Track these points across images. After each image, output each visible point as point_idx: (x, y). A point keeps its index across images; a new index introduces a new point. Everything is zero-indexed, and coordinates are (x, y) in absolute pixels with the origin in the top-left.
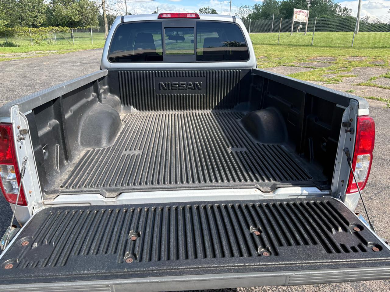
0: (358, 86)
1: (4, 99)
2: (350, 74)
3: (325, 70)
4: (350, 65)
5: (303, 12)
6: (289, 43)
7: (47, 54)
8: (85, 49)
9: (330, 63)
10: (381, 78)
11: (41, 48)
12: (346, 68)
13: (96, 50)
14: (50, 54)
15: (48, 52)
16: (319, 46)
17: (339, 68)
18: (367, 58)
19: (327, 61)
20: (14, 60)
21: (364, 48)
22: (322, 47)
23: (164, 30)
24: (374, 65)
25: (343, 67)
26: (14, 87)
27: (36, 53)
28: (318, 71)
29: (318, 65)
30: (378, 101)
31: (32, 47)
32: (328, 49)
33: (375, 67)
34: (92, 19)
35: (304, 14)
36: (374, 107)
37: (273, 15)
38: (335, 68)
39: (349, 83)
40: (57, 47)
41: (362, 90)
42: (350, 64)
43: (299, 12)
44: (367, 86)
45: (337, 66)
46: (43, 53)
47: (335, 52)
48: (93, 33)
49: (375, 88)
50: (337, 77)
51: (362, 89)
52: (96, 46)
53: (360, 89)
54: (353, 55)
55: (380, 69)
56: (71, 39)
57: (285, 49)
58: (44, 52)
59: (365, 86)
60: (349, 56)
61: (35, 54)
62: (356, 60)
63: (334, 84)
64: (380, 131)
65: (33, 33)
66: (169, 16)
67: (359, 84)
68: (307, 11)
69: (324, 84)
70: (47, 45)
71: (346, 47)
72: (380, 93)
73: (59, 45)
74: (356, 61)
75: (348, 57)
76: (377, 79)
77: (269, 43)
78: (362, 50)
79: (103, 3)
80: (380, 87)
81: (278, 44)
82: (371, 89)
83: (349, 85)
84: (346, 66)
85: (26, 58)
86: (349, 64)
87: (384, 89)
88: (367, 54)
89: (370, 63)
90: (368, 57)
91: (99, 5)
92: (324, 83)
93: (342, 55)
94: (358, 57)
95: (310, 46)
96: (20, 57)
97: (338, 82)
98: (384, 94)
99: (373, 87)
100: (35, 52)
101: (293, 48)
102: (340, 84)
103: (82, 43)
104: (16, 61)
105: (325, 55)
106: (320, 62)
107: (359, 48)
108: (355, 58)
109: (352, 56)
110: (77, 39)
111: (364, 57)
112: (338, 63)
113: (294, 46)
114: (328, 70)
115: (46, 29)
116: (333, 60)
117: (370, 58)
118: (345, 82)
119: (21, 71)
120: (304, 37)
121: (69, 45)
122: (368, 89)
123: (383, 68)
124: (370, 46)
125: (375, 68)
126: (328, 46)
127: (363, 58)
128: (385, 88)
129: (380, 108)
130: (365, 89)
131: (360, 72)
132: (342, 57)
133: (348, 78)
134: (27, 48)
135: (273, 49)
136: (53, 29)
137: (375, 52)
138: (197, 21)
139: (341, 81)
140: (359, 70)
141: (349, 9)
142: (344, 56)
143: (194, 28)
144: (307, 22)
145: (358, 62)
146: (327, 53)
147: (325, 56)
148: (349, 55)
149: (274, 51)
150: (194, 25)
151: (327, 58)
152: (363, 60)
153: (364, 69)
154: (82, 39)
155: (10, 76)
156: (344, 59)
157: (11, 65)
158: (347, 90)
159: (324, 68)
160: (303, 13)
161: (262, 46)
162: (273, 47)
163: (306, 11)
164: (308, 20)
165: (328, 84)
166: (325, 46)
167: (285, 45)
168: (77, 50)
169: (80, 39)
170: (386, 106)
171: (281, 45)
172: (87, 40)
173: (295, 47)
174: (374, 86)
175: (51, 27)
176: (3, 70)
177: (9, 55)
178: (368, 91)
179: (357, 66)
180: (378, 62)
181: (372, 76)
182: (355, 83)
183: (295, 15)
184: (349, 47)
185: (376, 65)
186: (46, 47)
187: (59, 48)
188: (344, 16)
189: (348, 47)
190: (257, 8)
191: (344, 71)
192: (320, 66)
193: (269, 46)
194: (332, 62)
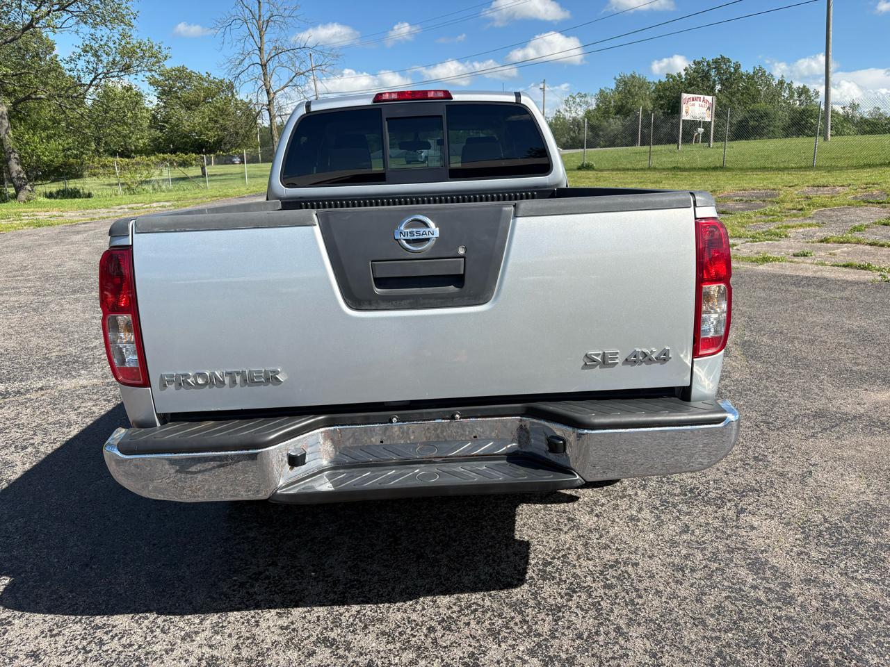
0: (822, 244)
1: (67, 292)
2: (808, 221)
3: (753, 215)
4: (809, 205)
5: (702, 100)
6: (675, 165)
7: (152, 210)
8: (231, 196)
9: (764, 201)
10: (877, 228)
11: (140, 198)
12: (801, 210)
13: (254, 196)
14: (158, 208)
15: (155, 205)
16: (741, 169)
17: (784, 211)
18: (847, 188)
19: (758, 198)
20: (84, 224)
21: (841, 169)
22: (747, 169)
23: (386, 122)
24: (864, 202)
25: (793, 209)
26: (86, 271)
27: (129, 208)
28: (736, 218)
29: (737, 207)
30: (864, 271)
31: (120, 196)
32: (759, 173)
33: (867, 206)
34: (247, 136)
35: (703, 104)
36: (851, 282)
37: (639, 111)
38: (774, 211)
39: (802, 239)
40: (173, 195)
41: (830, 251)
42: (810, 202)
43: (693, 100)
44: (841, 243)
45: (780, 207)
46: (143, 208)
47: (776, 180)
48: (248, 165)
49: (861, 246)
50: (778, 228)
51: (830, 249)
52: (254, 189)
53: (826, 249)
54: (817, 182)
55: (876, 209)
56: (201, 179)
57: (666, 178)
58: (146, 206)
59: (838, 243)
60: (808, 186)
61: (127, 210)
62: (824, 194)
63: (770, 242)
64: (857, 324)
65: (122, 168)
66: (394, 96)
67: (825, 240)
68: (711, 97)
69: (747, 242)
70: (151, 191)
71: (801, 168)
72: (869, 254)
73: (177, 190)
74: (822, 196)
75: (806, 189)
76: (866, 229)
77: (629, 166)
78: (836, 173)
79: (269, 101)
80: (871, 245)
81: (649, 169)
82: (850, 249)
83: (804, 242)
84: (800, 207)
85: (107, 218)
86: (807, 202)
87: (880, 248)
88: (849, 181)
89: (855, 198)
90: (849, 186)
91: (261, 106)
92: (748, 240)
93: (791, 184)
94: (827, 186)
95: (722, 168)
96: (97, 217)
97: (778, 238)
98: (879, 258)
99: (855, 245)
100: (126, 207)
101: (682, 175)
102: (783, 242)
103: (226, 185)
104: (88, 225)
105: (753, 187)
106: (741, 200)
107: (830, 169)
108: (822, 189)
109: (814, 186)
110: (214, 178)
111: (841, 186)
112: (783, 201)
113: (685, 170)
114: (758, 215)
115: (148, 160)
116: (773, 196)
117: (855, 188)
118: (795, 238)
119: (100, 243)
120: (708, 152)
121: (197, 191)
122: (845, 248)
123: (882, 207)
124: (854, 162)
125: (866, 208)
126: (760, 169)
127: (838, 189)
128: (882, 246)
129: (865, 283)
130: (838, 248)
131: (831, 216)
132: (791, 189)
133: (801, 230)
134: (110, 200)
135: (638, 178)
136: (165, 159)
137: (865, 175)
138: (448, 104)
139: (786, 236)
140: (829, 213)
141: (812, 91)
142: (797, 188)
143: (441, 116)
144: (713, 119)
145: (826, 197)
146: (757, 182)
147: (753, 189)
148: (807, 184)
149: (641, 183)
150: (442, 111)
151: (757, 193)
152: (838, 193)
153: (840, 210)
154: (224, 177)
155: (77, 253)
156: (796, 192)
157: (78, 233)
158: (797, 251)
159: (749, 212)
160: (701, 103)
161: (615, 173)
162: (640, 174)
163: (709, 98)
164: (713, 116)
165: (756, 242)
166: (752, 169)
167: (664, 169)
168: (215, 198)
169: (221, 178)
170: (880, 278)
171: (655, 169)
172: (235, 179)
173: (686, 173)
174: (859, 242)
175: (161, 155)
176: (61, 243)
177: (72, 214)
178: (844, 252)
179: (825, 206)
180: (872, 195)
181: (857, 224)
182: (815, 239)
183: (684, 107)
184: (807, 168)
185: (869, 202)
186: (150, 196)
187: (176, 197)
188: (800, 105)
189: (805, 168)
190: (605, 98)
191: (795, 216)
192: (742, 210)
193: (630, 172)
194: (770, 199)
